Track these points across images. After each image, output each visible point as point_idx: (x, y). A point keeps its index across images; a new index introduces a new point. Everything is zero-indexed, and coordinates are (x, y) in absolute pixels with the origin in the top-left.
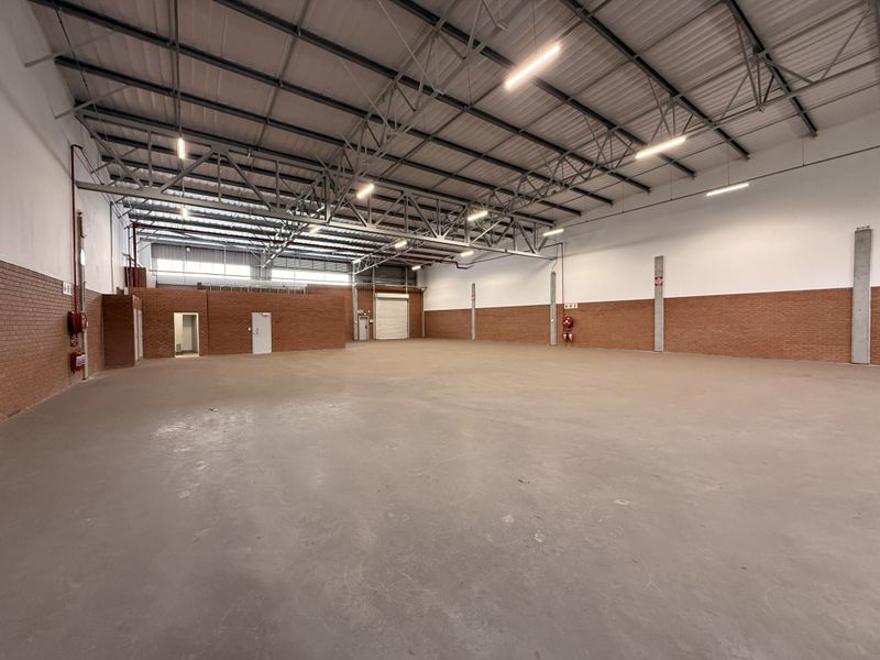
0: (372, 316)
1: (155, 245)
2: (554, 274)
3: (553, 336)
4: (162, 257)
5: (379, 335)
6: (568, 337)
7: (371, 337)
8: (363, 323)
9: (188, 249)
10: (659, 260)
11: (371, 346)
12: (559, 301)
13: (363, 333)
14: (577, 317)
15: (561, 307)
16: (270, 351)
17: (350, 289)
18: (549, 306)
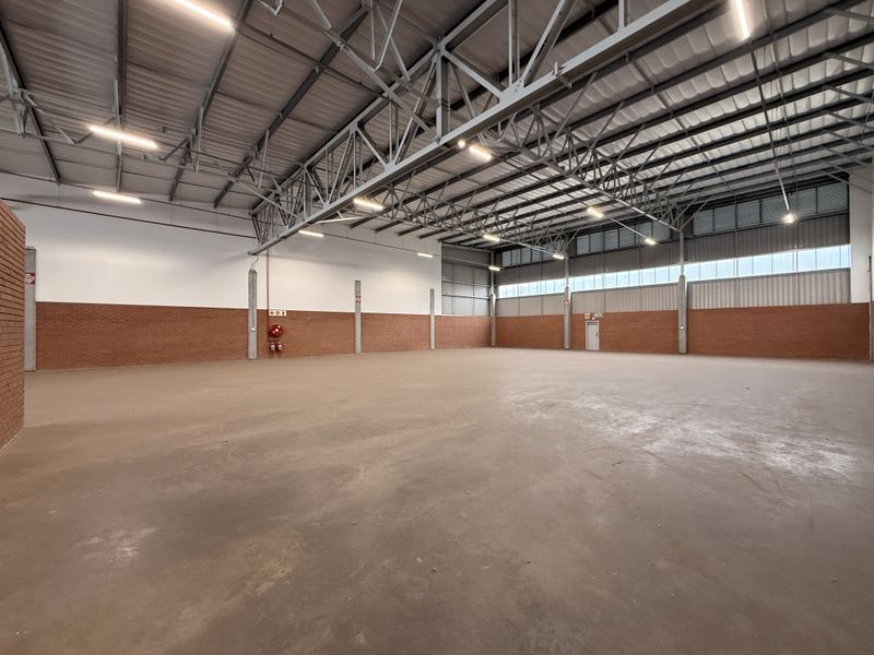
2: (253, 273)
3: (253, 348)
6: (277, 348)
10: (358, 283)
12: (261, 306)
14: (287, 325)
15: (264, 315)
18: (247, 310)
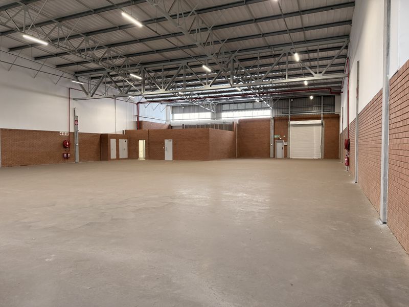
0: (286, 139)
1: (173, 107)
4: (177, 113)
5: (292, 154)
7: (286, 156)
8: (279, 146)
9: (183, 107)
11: (285, 162)
13: (280, 152)
16: (172, 160)
17: (268, 120)
